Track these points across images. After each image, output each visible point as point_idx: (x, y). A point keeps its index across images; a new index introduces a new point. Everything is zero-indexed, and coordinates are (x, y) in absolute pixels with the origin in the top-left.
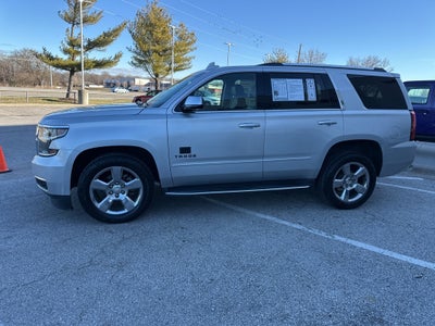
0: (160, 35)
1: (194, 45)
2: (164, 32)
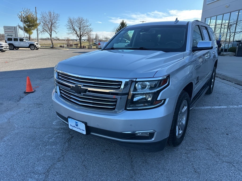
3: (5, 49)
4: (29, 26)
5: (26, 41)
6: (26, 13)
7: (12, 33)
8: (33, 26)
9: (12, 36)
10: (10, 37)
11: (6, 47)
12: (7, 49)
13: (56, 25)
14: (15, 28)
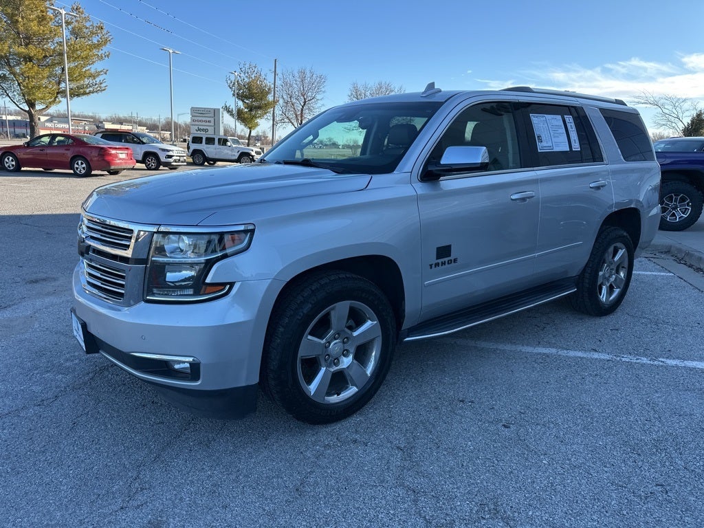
0: (34, 26)
1: (105, 50)
2: (42, 19)
3: (176, 162)
4: (251, 109)
5: (234, 146)
6: (246, 74)
7: (208, 124)
8: (259, 108)
9: (206, 131)
10: (199, 134)
11: (178, 158)
12: (182, 162)
13: (316, 106)
14: (215, 112)
